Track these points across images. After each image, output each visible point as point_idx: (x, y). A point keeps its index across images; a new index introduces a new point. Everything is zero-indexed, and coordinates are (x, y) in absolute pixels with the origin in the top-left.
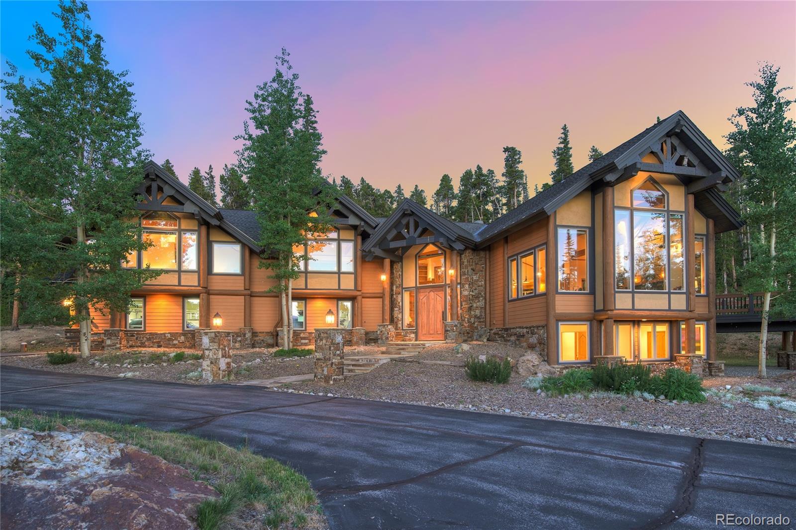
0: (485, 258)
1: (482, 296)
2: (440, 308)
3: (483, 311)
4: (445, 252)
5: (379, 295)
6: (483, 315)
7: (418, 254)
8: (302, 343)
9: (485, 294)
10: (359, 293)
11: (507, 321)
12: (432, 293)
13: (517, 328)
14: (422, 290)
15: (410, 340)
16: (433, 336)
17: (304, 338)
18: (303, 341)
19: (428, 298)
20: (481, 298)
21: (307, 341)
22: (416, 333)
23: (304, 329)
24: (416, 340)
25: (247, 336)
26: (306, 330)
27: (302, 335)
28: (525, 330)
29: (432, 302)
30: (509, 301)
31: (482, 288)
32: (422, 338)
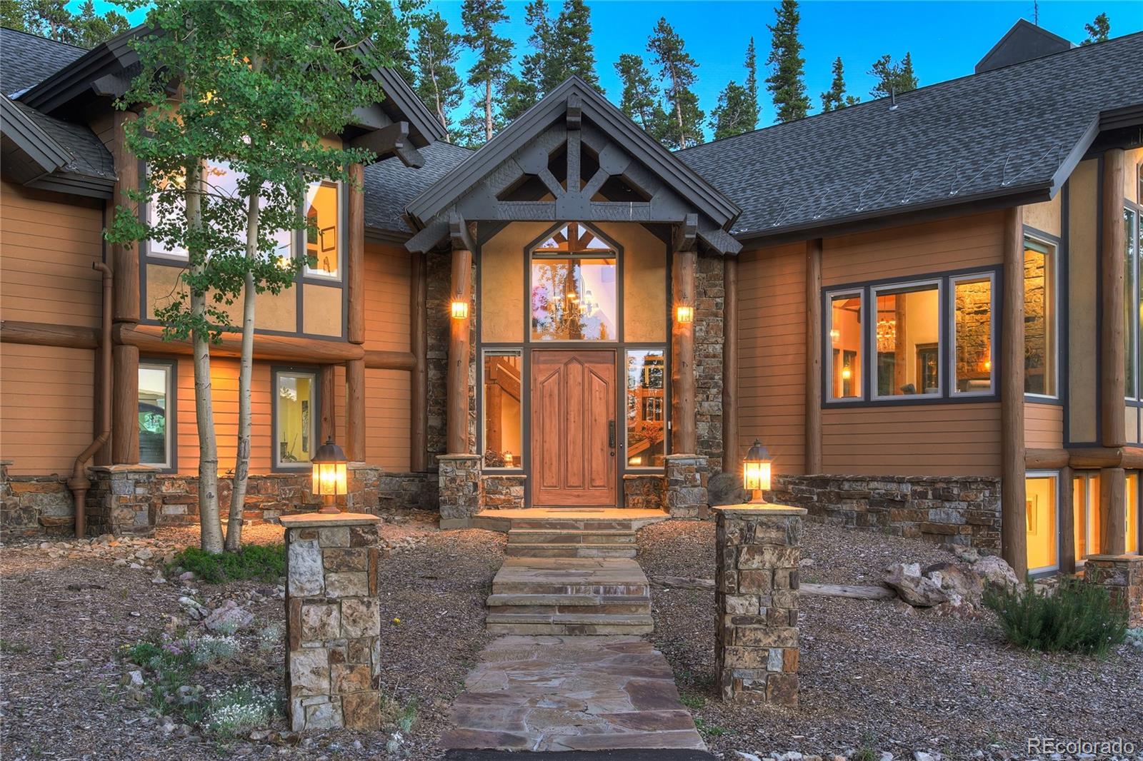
0: (725, 278)
1: (716, 385)
2: (601, 412)
3: (719, 425)
4: (621, 249)
5: (393, 360)
6: (719, 435)
7: (532, 244)
8: (166, 517)
9: (725, 378)
10: (355, 351)
11: (817, 458)
12: (575, 368)
13: (874, 479)
14: (544, 356)
15: (510, 504)
16: (580, 492)
17: (176, 500)
18: (171, 510)
19: (564, 381)
20: (714, 391)
21: (180, 510)
22: (526, 483)
23: (167, 465)
24: (527, 505)
26: (174, 468)
27: (166, 489)
28: (907, 489)
29: (576, 393)
30: (825, 406)
31: (716, 363)
32: (545, 498)
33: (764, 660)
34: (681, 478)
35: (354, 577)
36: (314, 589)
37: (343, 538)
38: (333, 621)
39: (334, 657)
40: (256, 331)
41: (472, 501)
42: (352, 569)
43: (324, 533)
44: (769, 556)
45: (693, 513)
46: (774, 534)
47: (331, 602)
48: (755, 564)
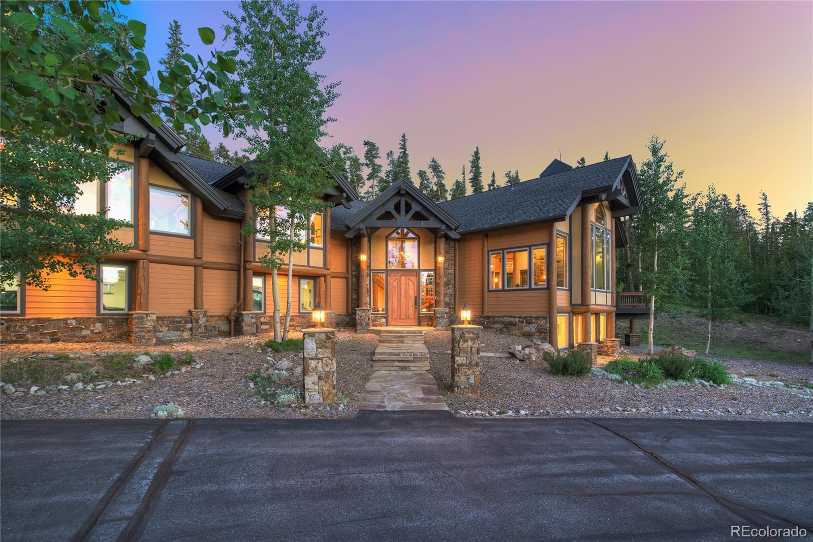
0: (455, 247)
1: (452, 284)
2: (412, 293)
3: (452, 298)
4: (419, 237)
5: (341, 275)
6: (453, 301)
7: (388, 235)
8: (262, 330)
9: (455, 282)
10: (327, 272)
11: (486, 309)
12: (403, 278)
13: (505, 316)
14: (392, 274)
15: (381, 325)
16: (404, 321)
17: (265, 323)
18: (264, 327)
19: (399, 283)
20: (451, 286)
21: (267, 327)
22: (386, 318)
23: (263, 311)
24: (387, 326)
25: (200, 322)
26: (265, 313)
27: (262, 320)
28: (517, 320)
29: (403, 286)
30: (489, 291)
31: (451, 276)
32: (393, 323)
33: (468, 379)
34: (440, 316)
35: (328, 350)
36: (313, 354)
37: (323, 337)
38: (320, 365)
39: (320, 378)
40: (293, 265)
41: (368, 324)
42: (326, 348)
43: (317, 335)
44: (470, 343)
45: (444, 328)
46: (471, 335)
47: (319, 359)
48: (465, 346)
